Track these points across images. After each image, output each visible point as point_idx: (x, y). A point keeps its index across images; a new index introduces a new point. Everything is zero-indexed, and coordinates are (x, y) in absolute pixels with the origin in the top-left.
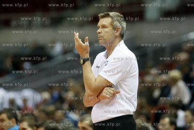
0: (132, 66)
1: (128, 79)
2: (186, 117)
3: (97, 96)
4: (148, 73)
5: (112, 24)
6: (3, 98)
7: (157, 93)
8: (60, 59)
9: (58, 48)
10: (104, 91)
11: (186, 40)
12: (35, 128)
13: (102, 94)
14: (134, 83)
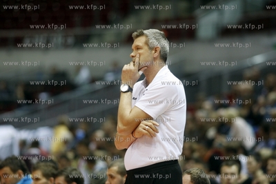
0: (177, 96)
1: (172, 113)
2: (249, 163)
3: (132, 133)
4: (200, 108)
5: (147, 43)
6: (13, 138)
7: (211, 133)
8: (87, 88)
9: (84, 75)
10: (141, 125)
11: (250, 65)
12: (52, 179)
13: (137, 130)
14: (179, 118)
